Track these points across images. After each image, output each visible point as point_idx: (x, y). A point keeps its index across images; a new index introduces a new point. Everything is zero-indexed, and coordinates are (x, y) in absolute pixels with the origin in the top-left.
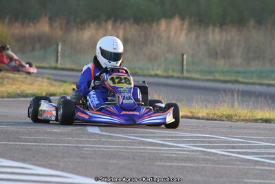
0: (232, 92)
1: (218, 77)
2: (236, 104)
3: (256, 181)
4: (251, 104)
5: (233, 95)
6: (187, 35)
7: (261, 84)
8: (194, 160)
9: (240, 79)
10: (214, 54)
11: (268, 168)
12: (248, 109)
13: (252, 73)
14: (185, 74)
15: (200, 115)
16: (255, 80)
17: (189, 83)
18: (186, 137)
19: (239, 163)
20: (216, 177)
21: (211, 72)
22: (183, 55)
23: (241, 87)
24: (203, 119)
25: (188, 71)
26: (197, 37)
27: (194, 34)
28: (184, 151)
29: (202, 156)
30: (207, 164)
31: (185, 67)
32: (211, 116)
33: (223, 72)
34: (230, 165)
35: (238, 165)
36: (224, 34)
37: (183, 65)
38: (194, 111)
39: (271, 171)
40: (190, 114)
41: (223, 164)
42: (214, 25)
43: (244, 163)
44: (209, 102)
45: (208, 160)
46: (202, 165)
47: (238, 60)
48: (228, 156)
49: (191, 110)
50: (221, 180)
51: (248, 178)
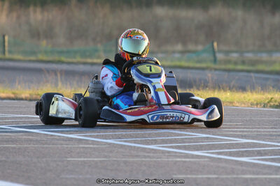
0: (55, 72)
1: (40, 57)
2: (60, 84)
3: (79, 159)
4: (75, 83)
5: (56, 75)
6: (7, 16)
7: (85, 63)
8: (16, 141)
9: (63, 59)
10: (36, 34)
11: (92, 146)
12: (71, 88)
13: (76, 52)
14: (7, 55)
15: (23, 96)
16: (78, 59)
17: (11, 64)
18: (8, 118)
19: (62, 142)
20: (38, 158)
21: (34, 53)
22: (4, 37)
23: (65, 67)
24: (26, 100)
25: (10, 52)
26: (18, 17)
27: (15, 15)
28: (6, 132)
29: (24, 137)
30: (30, 144)
31: (7, 49)
32: (34, 96)
33: (46, 52)
34: (53, 144)
35: (62, 144)
36: (46, 14)
37: (4, 46)
38: (17, 92)
39: (94, 148)
40: (12, 96)
41: (46, 144)
42: (35, 5)
43: (68, 142)
44: (32, 82)
45: (31, 140)
46: (25, 146)
47: (61, 40)
48: (52, 135)
49: (14, 91)
50: (44, 159)
51: (71, 157)
